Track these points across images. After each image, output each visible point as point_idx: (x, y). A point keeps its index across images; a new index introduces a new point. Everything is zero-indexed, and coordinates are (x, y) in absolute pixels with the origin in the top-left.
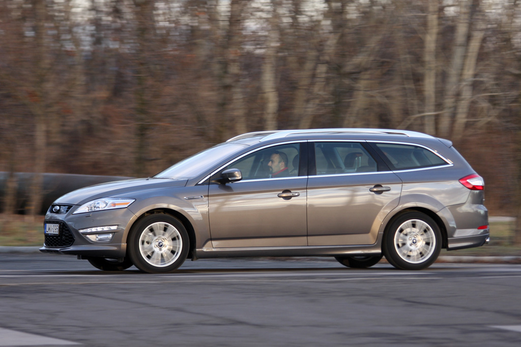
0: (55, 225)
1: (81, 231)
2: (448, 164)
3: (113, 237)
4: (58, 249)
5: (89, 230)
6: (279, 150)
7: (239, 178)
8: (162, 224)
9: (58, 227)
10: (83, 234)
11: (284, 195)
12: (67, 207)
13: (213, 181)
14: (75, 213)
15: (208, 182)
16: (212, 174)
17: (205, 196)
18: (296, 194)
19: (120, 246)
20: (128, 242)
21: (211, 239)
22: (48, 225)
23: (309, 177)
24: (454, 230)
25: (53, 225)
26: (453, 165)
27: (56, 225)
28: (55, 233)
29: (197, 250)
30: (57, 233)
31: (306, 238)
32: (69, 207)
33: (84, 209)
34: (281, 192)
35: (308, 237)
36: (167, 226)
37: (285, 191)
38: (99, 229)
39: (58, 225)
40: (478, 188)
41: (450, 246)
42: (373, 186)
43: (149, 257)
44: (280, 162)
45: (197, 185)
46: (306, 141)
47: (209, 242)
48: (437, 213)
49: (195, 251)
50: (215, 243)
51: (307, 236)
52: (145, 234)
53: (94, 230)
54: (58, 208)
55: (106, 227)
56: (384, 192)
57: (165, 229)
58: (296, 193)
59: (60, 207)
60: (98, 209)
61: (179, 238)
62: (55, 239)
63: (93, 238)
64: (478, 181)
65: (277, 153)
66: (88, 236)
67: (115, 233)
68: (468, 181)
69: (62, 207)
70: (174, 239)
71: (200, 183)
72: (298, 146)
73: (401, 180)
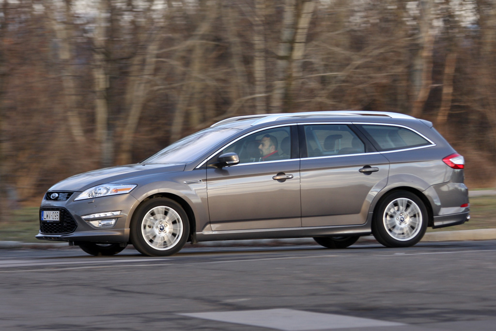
0: (54, 212)
1: (84, 217)
2: (432, 144)
3: (116, 222)
4: (60, 236)
5: (92, 216)
6: (270, 134)
7: (236, 162)
8: (162, 208)
9: (58, 214)
10: (86, 219)
11: (278, 178)
12: (67, 194)
13: (211, 165)
14: (76, 199)
15: (205, 167)
16: (209, 159)
17: (204, 180)
18: (290, 177)
19: (123, 231)
20: (131, 227)
21: (210, 223)
22: (45, 213)
23: (302, 159)
24: (439, 208)
25: (52, 212)
26: (435, 145)
27: (56, 212)
28: (54, 220)
29: (197, 233)
30: (58, 220)
31: (300, 219)
32: (69, 194)
33: (84, 196)
34: (276, 175)
35: (303, 219)
36: (168, 210)
37: (279, 174)
38: (102, 215)
39: (58, 212)
40: (459, 166)
41: (436, 224)
42: (362, 167)
43: (151, 241)
44: (270, 146)
45: (195, 169)
46: (296, 124)
47: (208, 226)
48: (423, 192)
49: (195, 234)
50: (214, 226)
51: (301, 217)
52: (147, 218)
53: (97, 216)
54: (57, 195)
55: (110, 213)
56: (373, 173)
57: (166, 213)
58: (290, 175)
59: (59, 194)
60: (100, 195)
61: (179, 222)
62: (55, 226)
63: (95, 224)
64: (459, 161)
65: (268, 136)
66: (91, 222)
67: (118, 218)
68: (451, 160)
69: (60, 194)
70: (174, 222)
71: (198, 167)
72: (288, 130)
73: (389, 160)
